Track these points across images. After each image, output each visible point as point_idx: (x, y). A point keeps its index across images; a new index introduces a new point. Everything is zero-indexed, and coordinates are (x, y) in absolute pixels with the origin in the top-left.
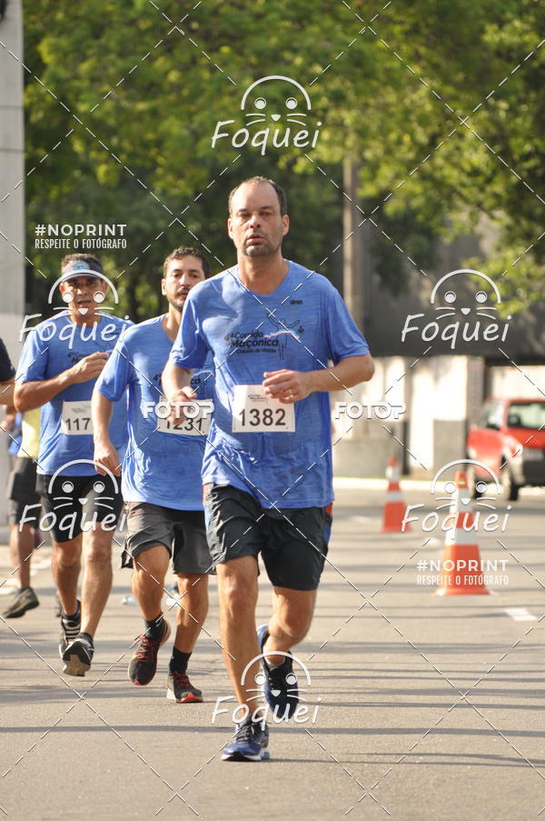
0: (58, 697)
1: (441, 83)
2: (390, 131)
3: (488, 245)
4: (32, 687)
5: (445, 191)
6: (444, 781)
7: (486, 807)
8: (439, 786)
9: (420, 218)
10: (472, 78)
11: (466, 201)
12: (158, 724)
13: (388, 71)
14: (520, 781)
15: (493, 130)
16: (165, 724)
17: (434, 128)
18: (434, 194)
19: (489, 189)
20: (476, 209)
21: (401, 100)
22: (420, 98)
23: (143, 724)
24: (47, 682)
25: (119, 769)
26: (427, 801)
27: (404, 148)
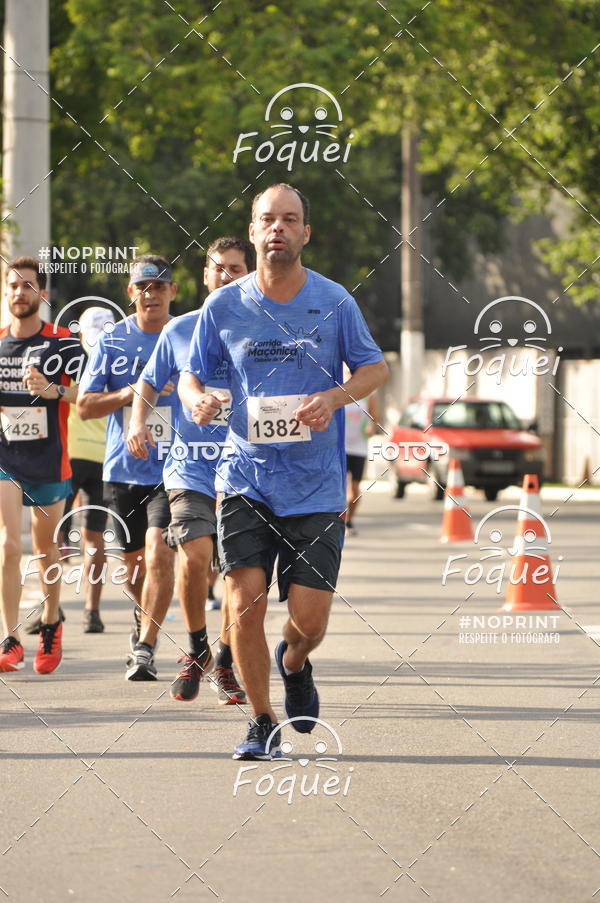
0: (85, 721)
1: (509, 46)
2: (453, 99)
3: (560, 225)
4: (58, 710)
5: (514, 165)
6: (511, 814)
7: (558, 842)
8: (505, 820)
9: (485, 195)
10: (544, 41)
11: (536, 176)
12: (196, 750)
13: (452, 33)
14: (596, 814)
15: (567, 99)
16: (205, 751)
17: (502, 96)
18: (502, 170)
19: (562, 164)
20: (548, 186)
21: (466, 65)
22: (488, 61)
23: (181, 751)
24: (74, 705)
25: (154, 799)
26: (493, 836)
27: (469, 119)
